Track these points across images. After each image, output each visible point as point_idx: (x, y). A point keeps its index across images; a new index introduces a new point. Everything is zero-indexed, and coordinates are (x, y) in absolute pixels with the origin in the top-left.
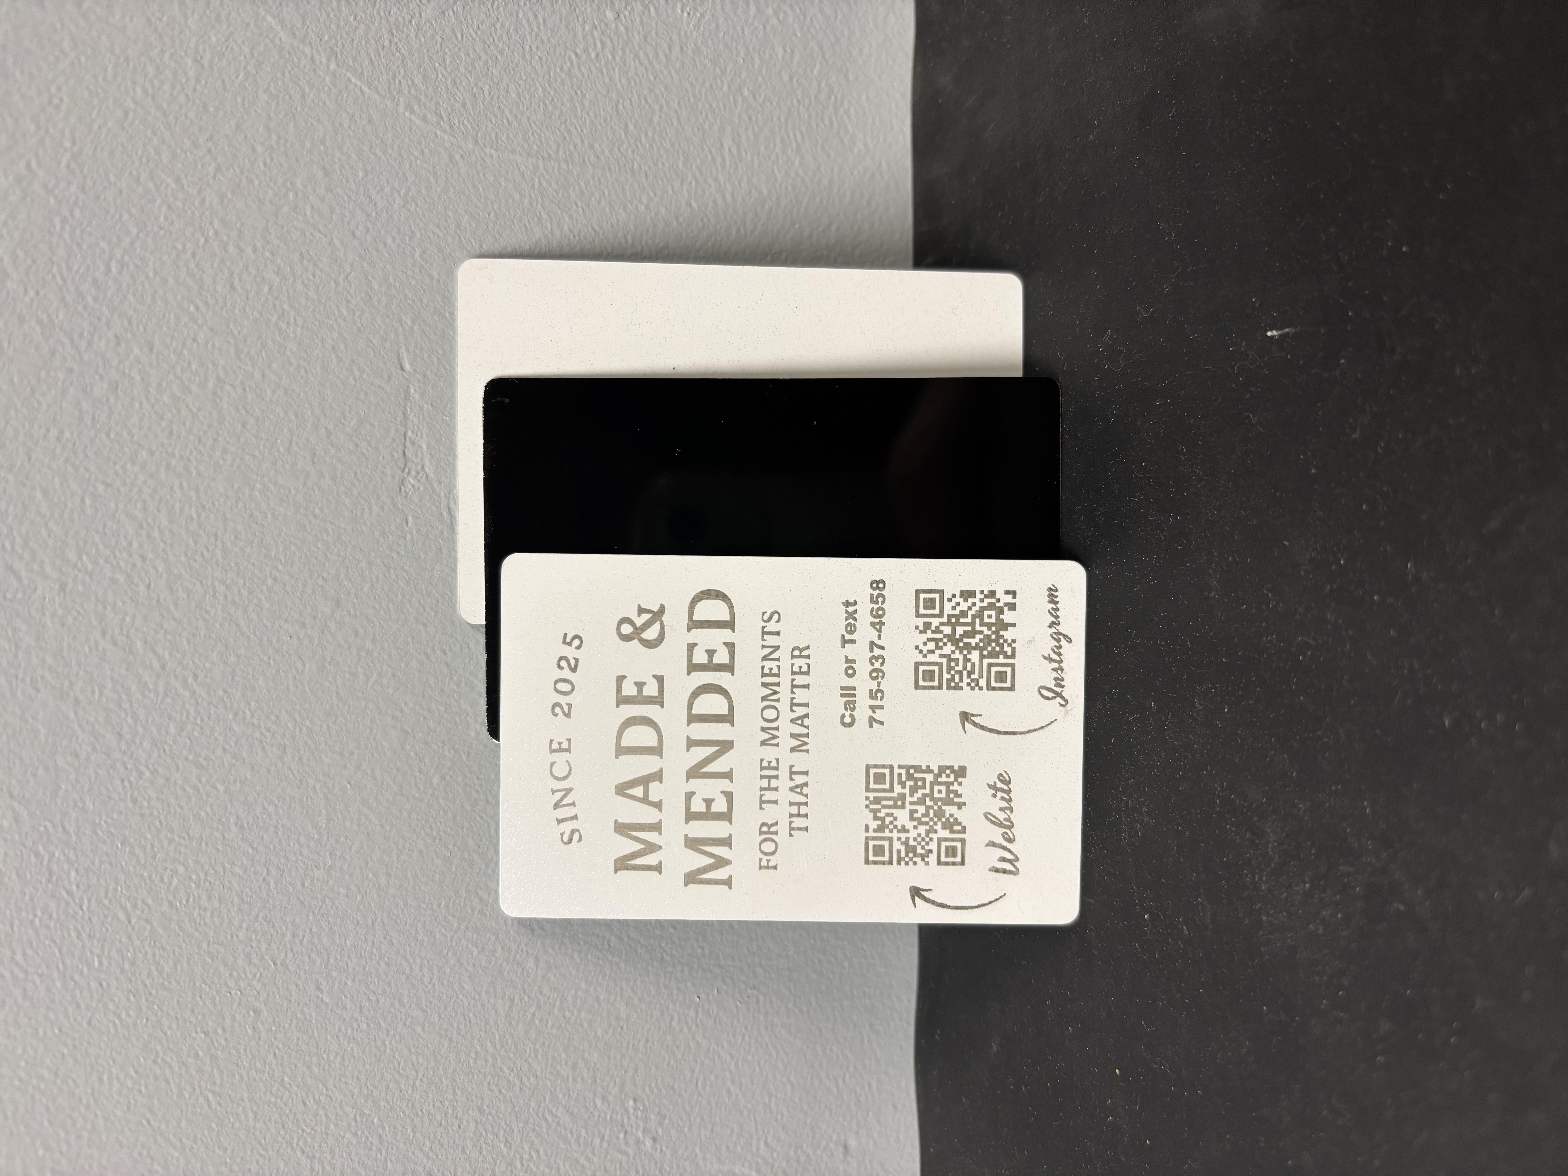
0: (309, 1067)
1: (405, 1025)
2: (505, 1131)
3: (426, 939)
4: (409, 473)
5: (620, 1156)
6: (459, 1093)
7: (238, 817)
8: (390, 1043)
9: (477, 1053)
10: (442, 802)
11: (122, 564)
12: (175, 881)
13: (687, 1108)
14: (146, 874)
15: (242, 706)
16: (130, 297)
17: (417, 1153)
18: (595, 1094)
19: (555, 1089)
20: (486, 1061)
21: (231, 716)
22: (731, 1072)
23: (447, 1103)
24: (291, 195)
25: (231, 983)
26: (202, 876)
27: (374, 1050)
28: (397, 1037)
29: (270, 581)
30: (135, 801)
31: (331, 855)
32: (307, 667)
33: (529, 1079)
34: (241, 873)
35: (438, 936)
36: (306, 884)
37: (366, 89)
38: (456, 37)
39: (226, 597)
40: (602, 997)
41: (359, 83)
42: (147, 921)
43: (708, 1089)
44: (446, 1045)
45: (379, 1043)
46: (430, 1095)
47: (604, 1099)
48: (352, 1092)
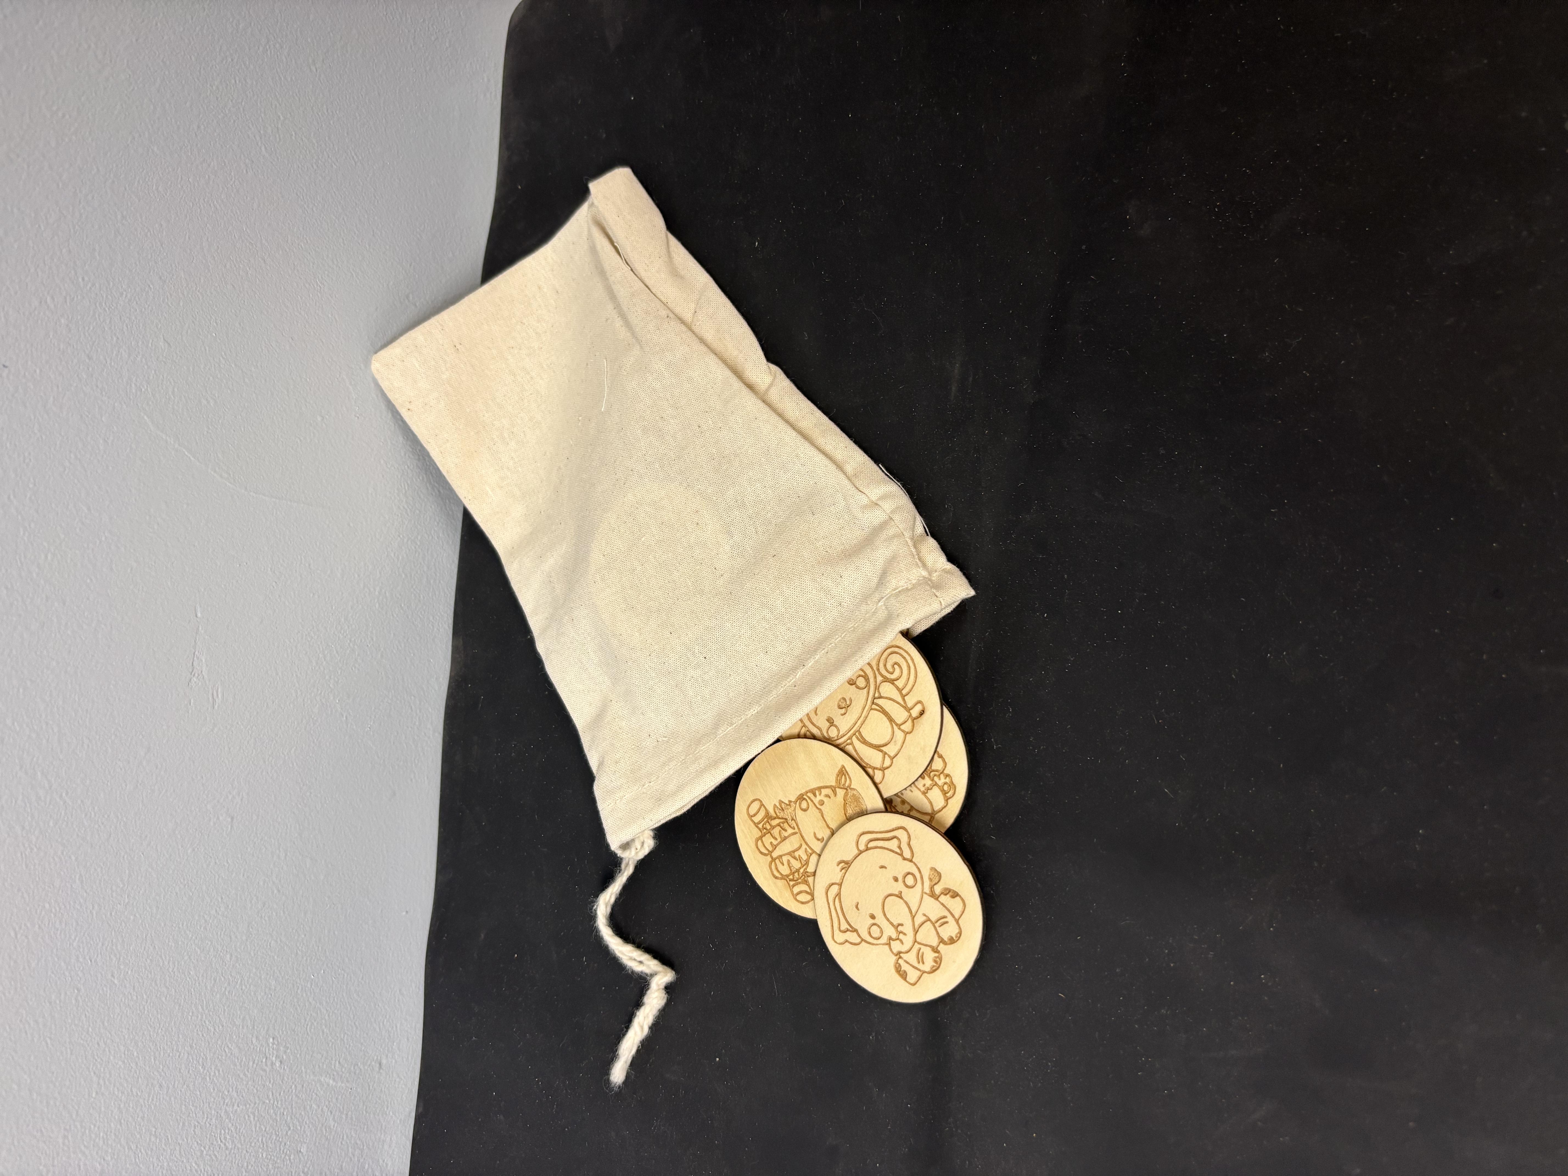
0: (103, 1023)
1: (156, 996)
2: (203, 1058)
3: (173, 945)
4: (194, 675)
5: (262, 1072)
6: (181, 1036)
7: (81, 875)
8: (148, 1008)
9: (193, 1013)
10: (192, 864)
11: (36, 727)
12: (43, 913)
13: (301, 1043)
14: (28, 909)
15: (90, 809)
16: (56, 573)
17: (156, 1073)
18: (253, 1036)
19: (232, 1034)
20: (197, 1017)
21: (83, 816)
22: (325, 1020)
23: (174, 1043)
24: (148, 518)
25: (67, 973)
26: (58, 909)
27: (139, 1012)
28: (152, 1004)
29: (113, 737)
30: (27, 866)
31: (128, 897)
32: (128, 787)
33: (219, 1027)
34: (79, 908)
35: (180, 943)
36: (113, 914)
37: (192, 459)
38: (241, 431)
39: (88, 746)
40: (263, 977)
41: (189, 455)
42: (26, 937)
43: (312, 1030)
44: (177, 1008)
45: (141, 1007)
46: (166, 1038)
47: (257, 1038)
48: (124, 1036)
